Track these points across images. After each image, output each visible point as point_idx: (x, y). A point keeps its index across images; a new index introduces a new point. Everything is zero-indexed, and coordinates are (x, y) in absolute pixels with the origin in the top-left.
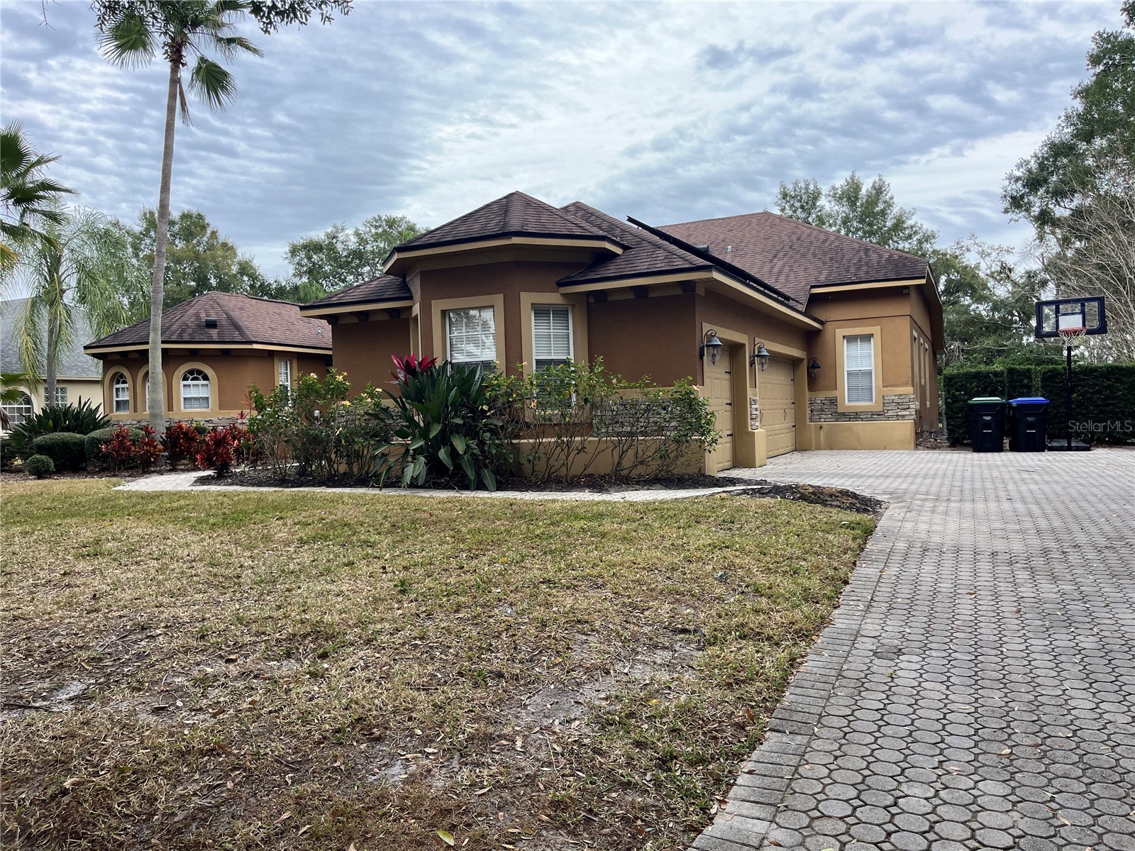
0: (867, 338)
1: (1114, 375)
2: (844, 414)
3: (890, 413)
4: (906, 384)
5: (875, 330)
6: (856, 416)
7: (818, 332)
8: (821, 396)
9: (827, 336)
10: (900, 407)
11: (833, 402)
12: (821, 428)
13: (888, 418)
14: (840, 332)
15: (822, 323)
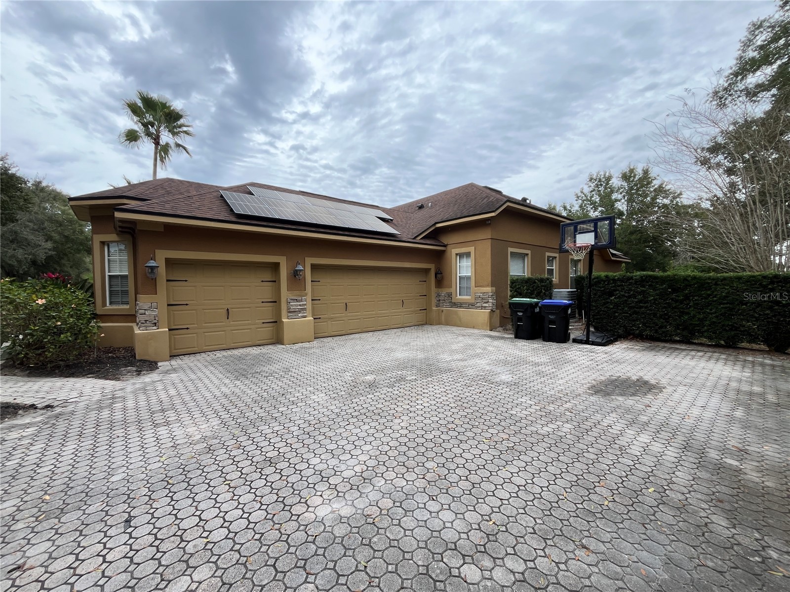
0: (468, 255)
1: (648, 282)
2: (455, 303)
3: (478, 305)
4: (488, 286)
5: (471, 249)
6: (460, 305)
7: (444, 251)
8: (444, 292)
9: (448, 253)
10: (484, 301)
11: (450, 295)
12: (442, 311)
13: (477, 308)
14: (455, 251)
15: (445, 246)
